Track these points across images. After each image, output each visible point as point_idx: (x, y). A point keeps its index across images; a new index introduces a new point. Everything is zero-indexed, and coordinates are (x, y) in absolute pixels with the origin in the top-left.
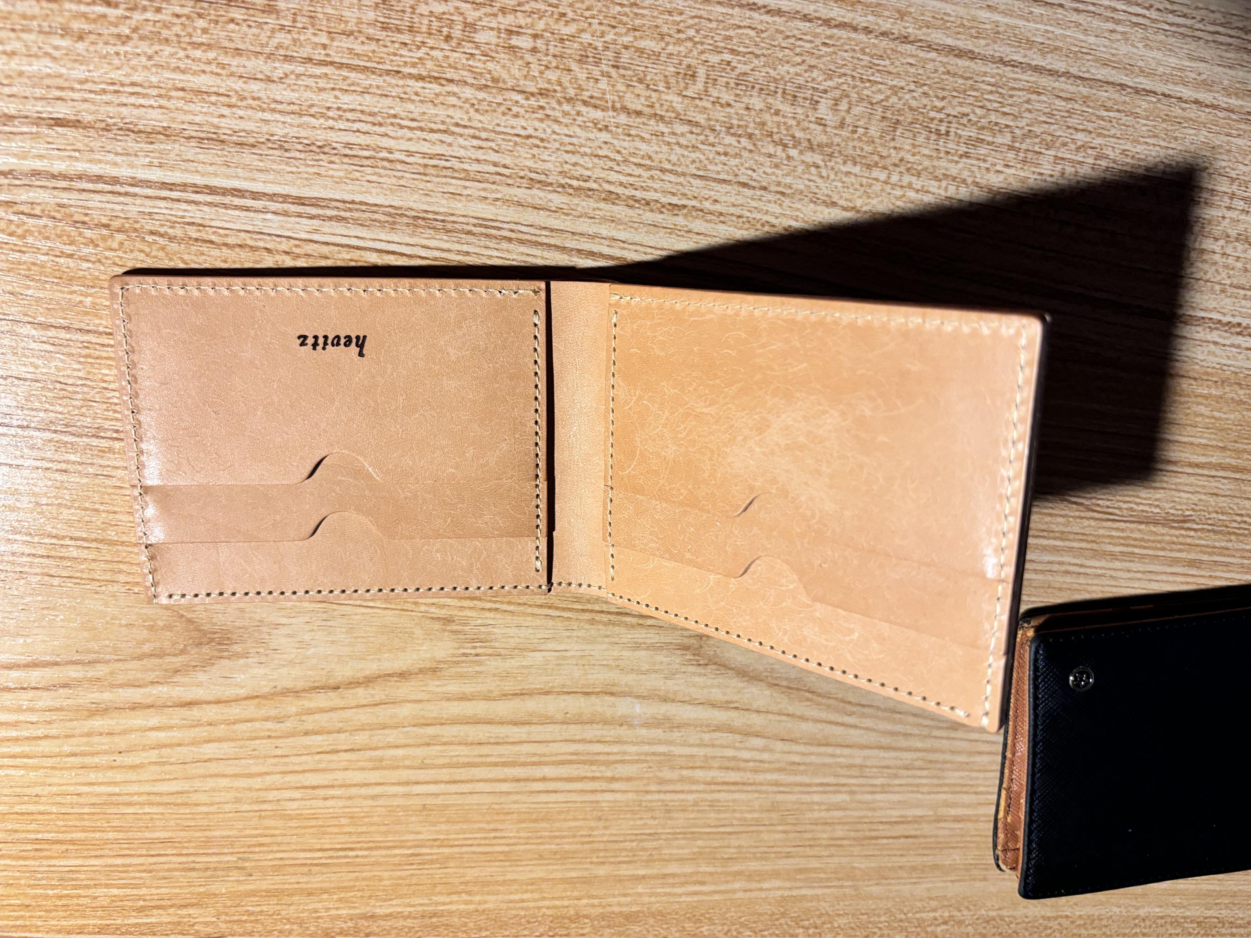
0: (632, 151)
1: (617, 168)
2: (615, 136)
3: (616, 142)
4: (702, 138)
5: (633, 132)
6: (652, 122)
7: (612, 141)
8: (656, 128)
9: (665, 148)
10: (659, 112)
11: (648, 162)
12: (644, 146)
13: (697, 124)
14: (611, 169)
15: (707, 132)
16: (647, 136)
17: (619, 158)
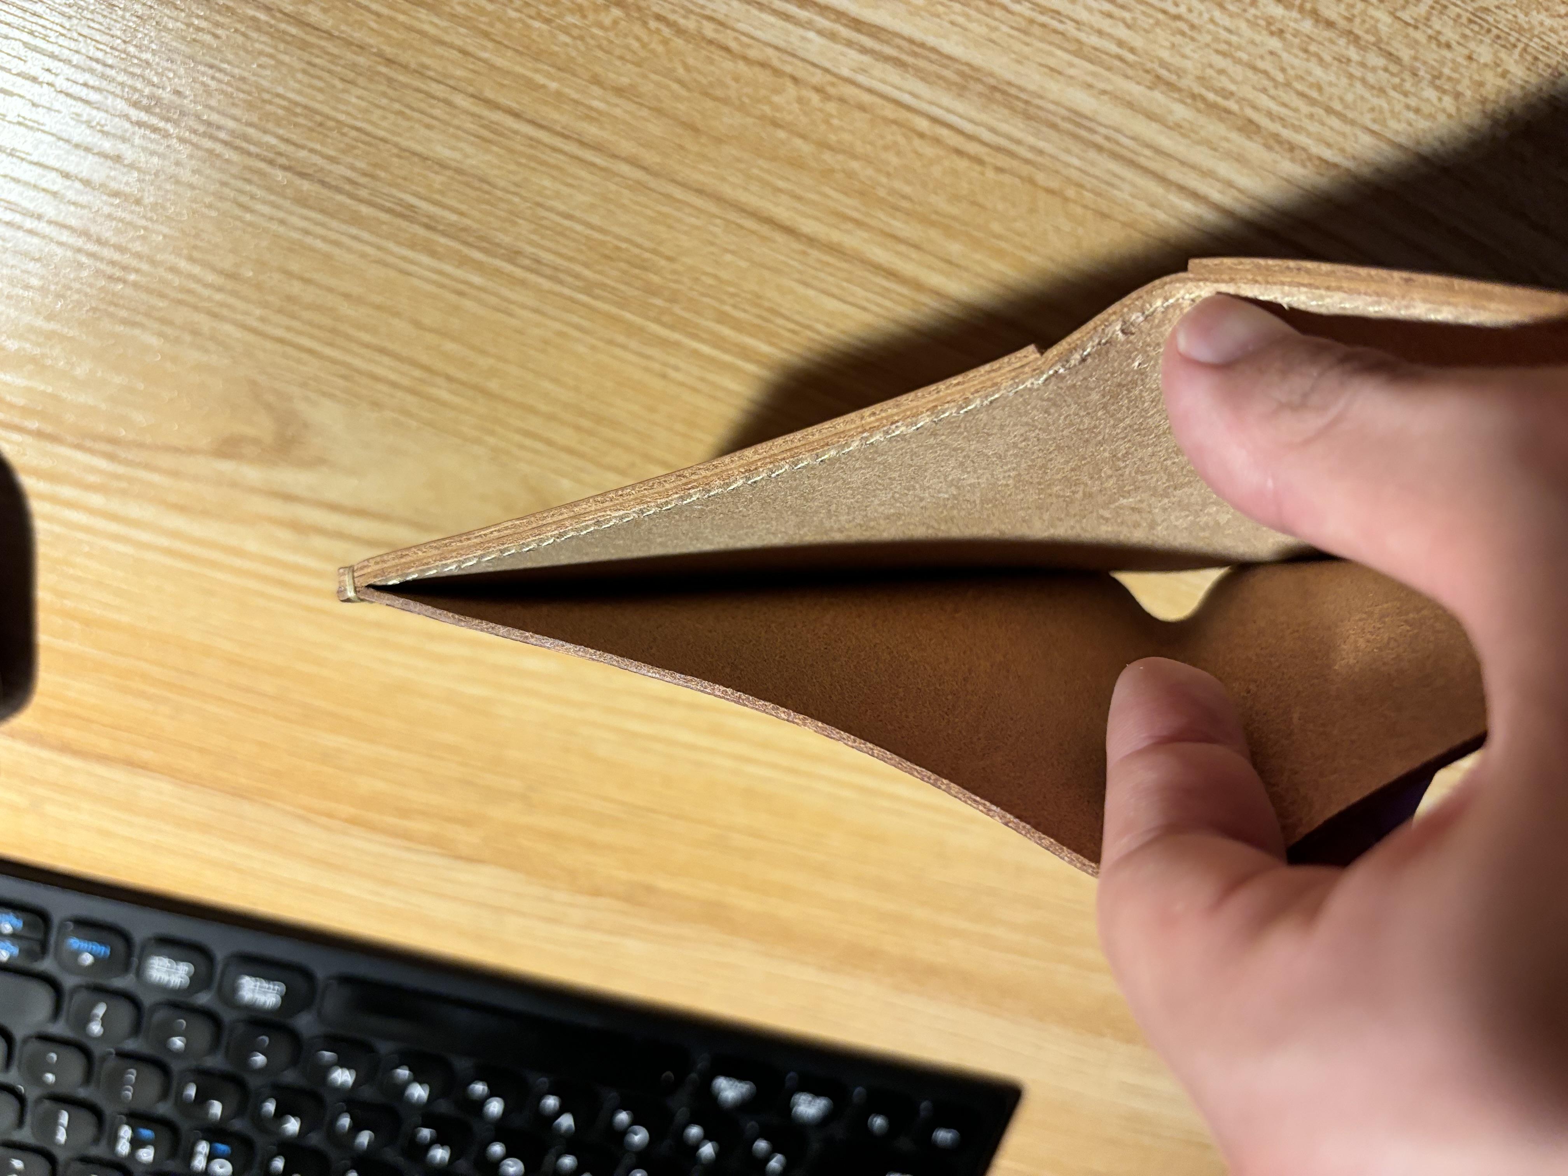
0: (1300, 73)
1: (1272, 92)
2: (1288, 47)
3: (1285, 55)
4: (1397, 80)
5: (1313, 48)
6: (1342, 42)
7: (1280, 52)
8: (1345, 52)
9: (1344, 81)
10: (1357, 31)
11: (1314, 94)
12: (1318, 71)
13: (1398, 60)
14: (1264, 90)
15: (1407, 75)
16: (1328, 58)
17: (1280, 77)
